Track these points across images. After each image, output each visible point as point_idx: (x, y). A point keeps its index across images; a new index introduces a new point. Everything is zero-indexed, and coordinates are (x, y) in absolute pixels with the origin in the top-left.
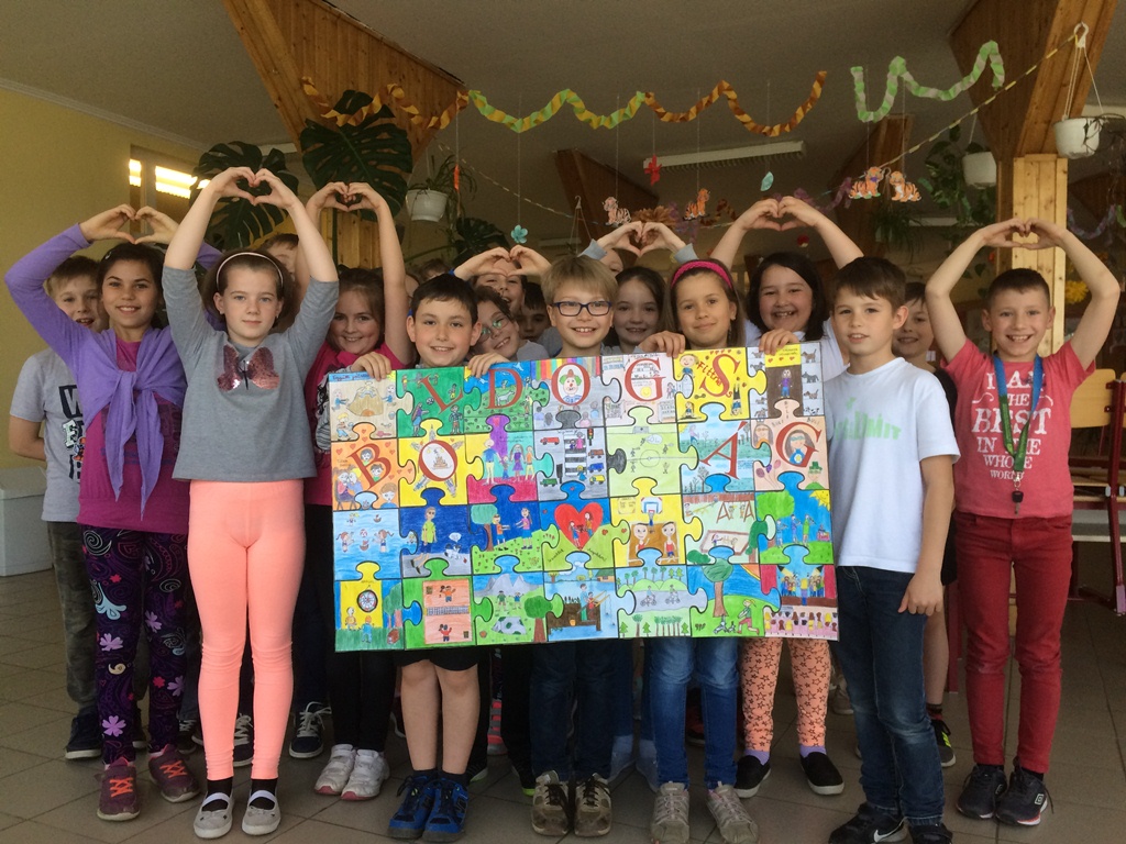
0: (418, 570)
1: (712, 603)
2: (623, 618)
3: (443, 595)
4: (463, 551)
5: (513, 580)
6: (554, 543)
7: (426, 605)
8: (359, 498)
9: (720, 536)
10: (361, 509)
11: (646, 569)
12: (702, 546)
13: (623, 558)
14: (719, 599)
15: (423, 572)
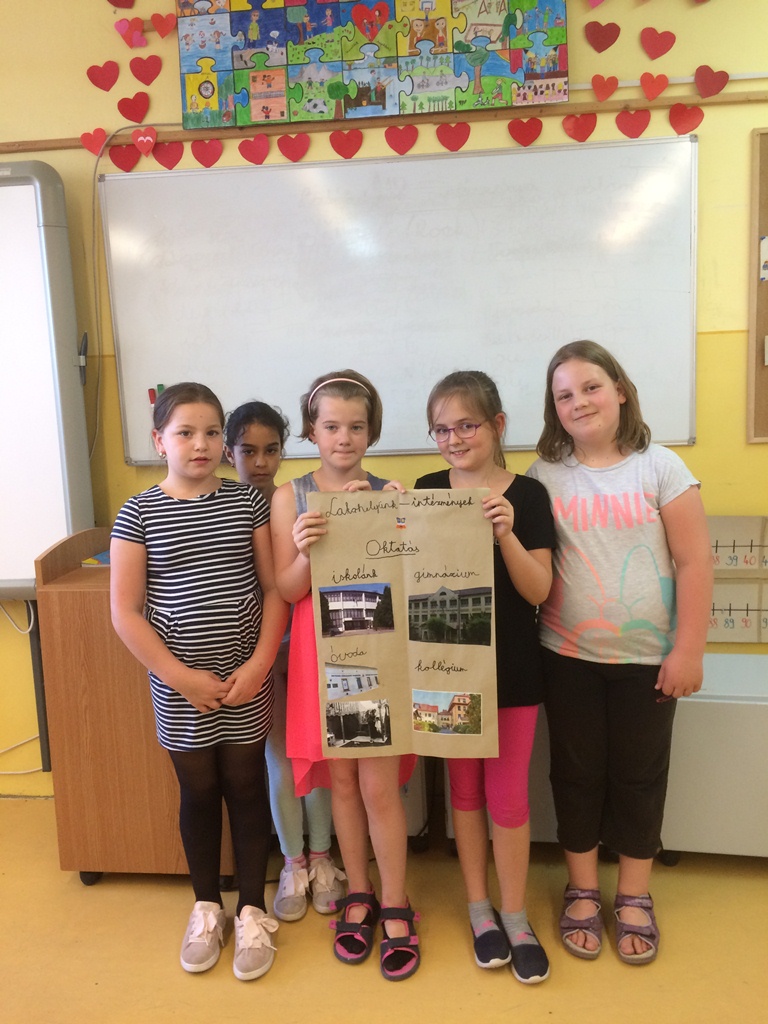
0: (245, 62)
1: (472, 83)
2: (404, 98)
3: (265, 83)
4: (280, 45)
5: (319, 69)
6: (350, 38)
7: (252, 91)
8: (198, 5)
9: (480, 28)
10: (199, 14)
11: (422, 58)
12: (466, 37)
13: (404, 48)
14: (478, 80)
15: (250, 64)
